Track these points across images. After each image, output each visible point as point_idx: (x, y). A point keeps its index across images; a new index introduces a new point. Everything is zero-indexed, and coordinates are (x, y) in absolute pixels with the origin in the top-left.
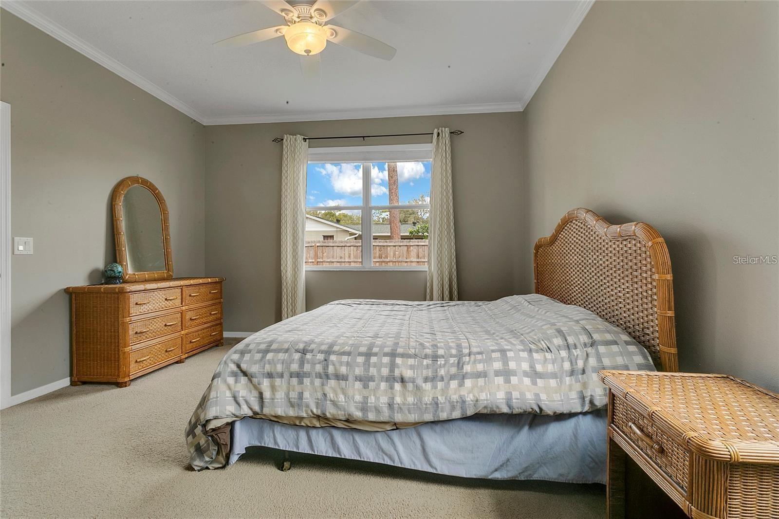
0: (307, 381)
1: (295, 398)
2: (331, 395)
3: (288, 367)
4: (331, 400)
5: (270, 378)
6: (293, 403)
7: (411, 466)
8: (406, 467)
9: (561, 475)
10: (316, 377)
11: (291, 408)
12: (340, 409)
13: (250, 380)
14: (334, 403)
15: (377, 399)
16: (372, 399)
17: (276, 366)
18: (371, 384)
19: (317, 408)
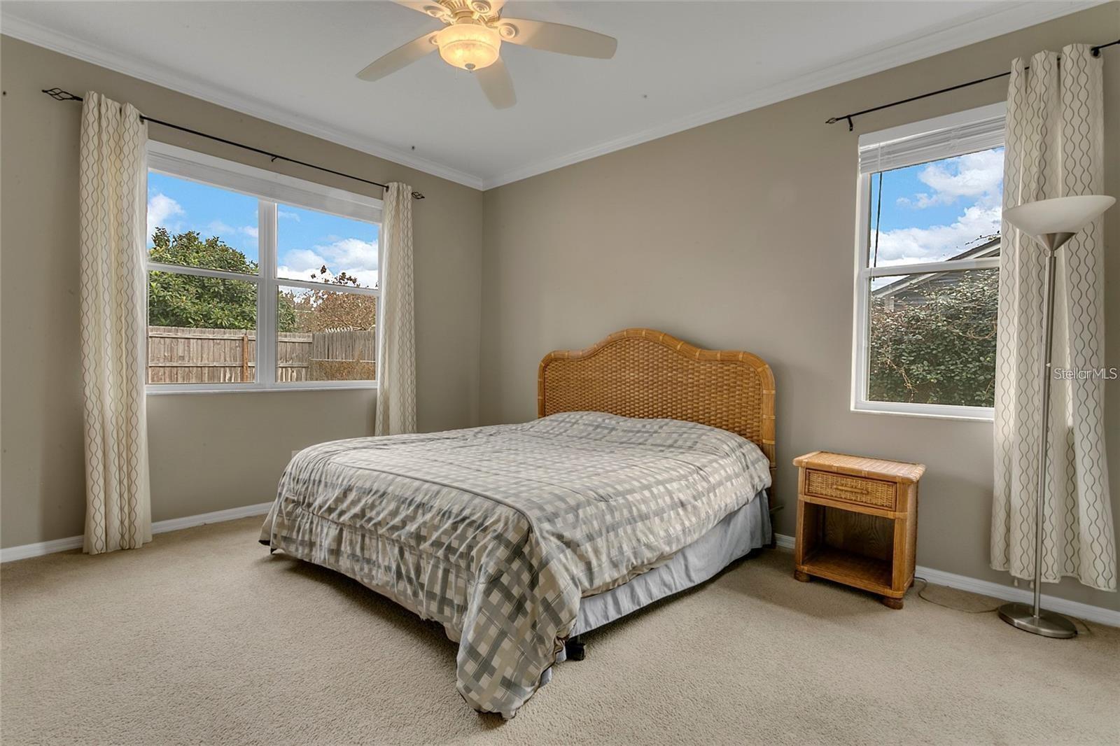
0: (621, 531)
1: (616, 556)
2: (643, 539)
3: (603, 521)
4: (645, 545)
5: (590, 540)
6: (615, 562)
7: (665, 592)
8: (659, 598)
9: (743, 551)
10: (627, 525)
11: (614, 569)
12: (655, 550)
13: (574, 551)
14: (648, 546)
15: (674, 528)
16: (672, 531)
17: (592, 524)
18: (665, 515)
19: (636, 558)
